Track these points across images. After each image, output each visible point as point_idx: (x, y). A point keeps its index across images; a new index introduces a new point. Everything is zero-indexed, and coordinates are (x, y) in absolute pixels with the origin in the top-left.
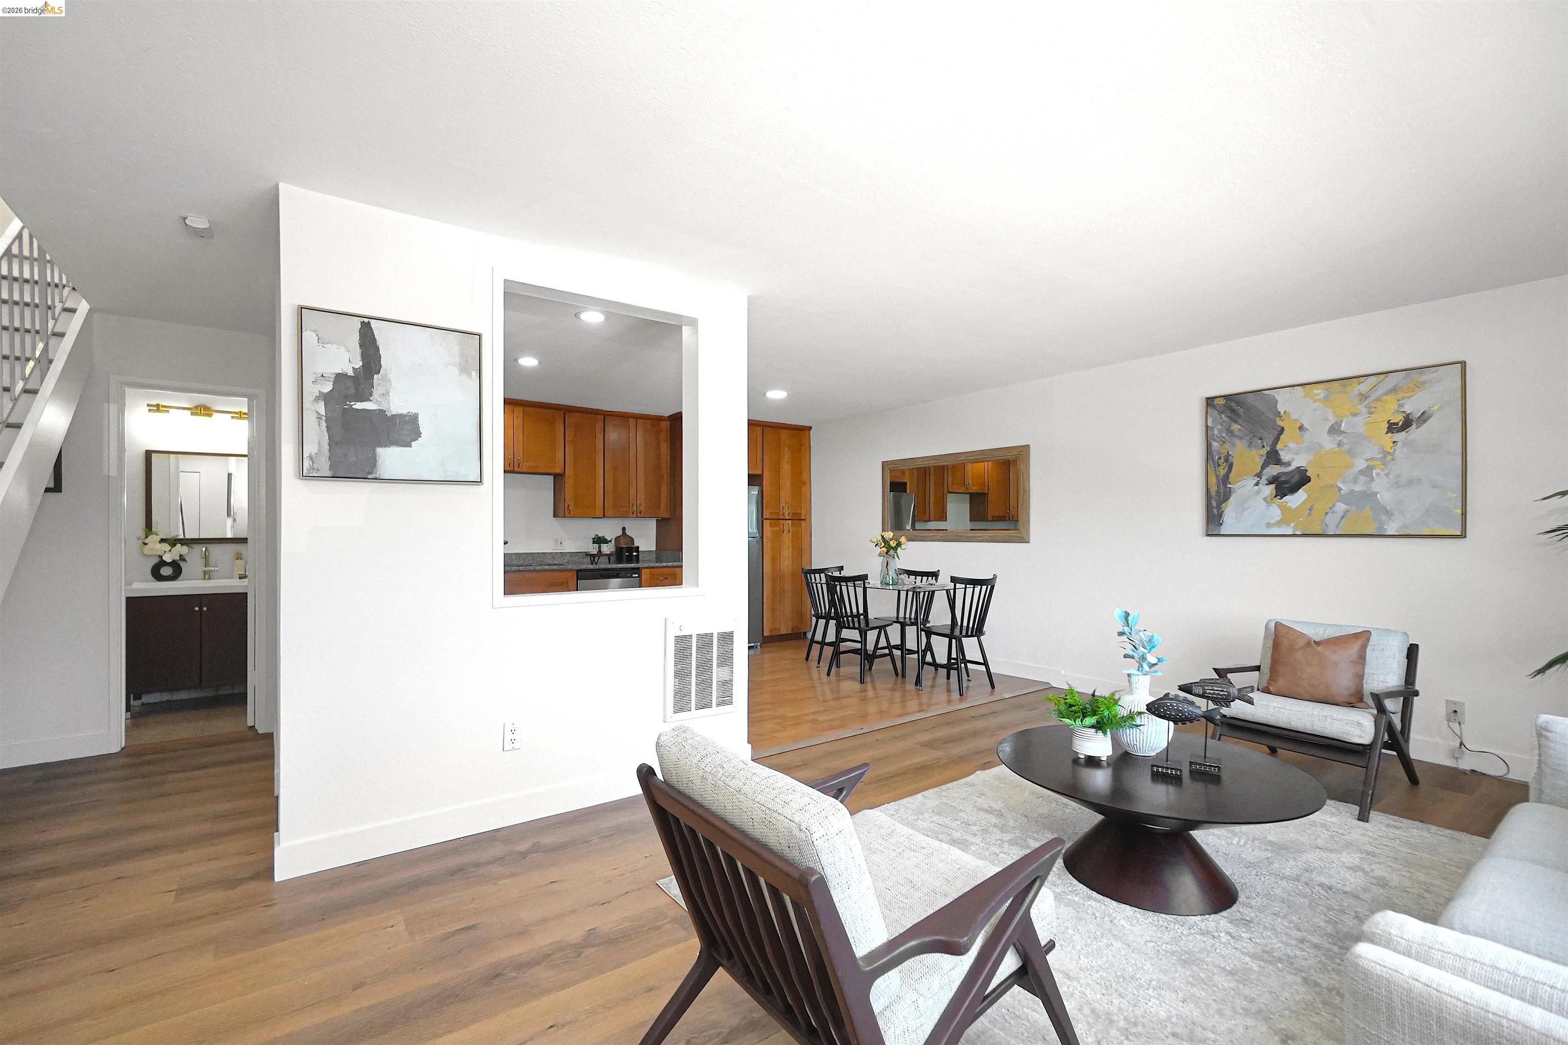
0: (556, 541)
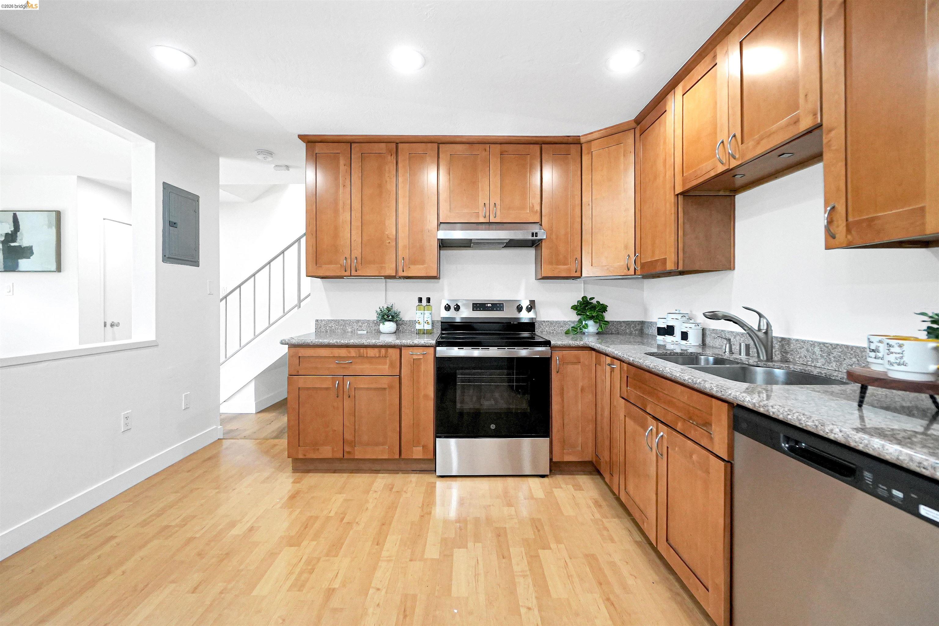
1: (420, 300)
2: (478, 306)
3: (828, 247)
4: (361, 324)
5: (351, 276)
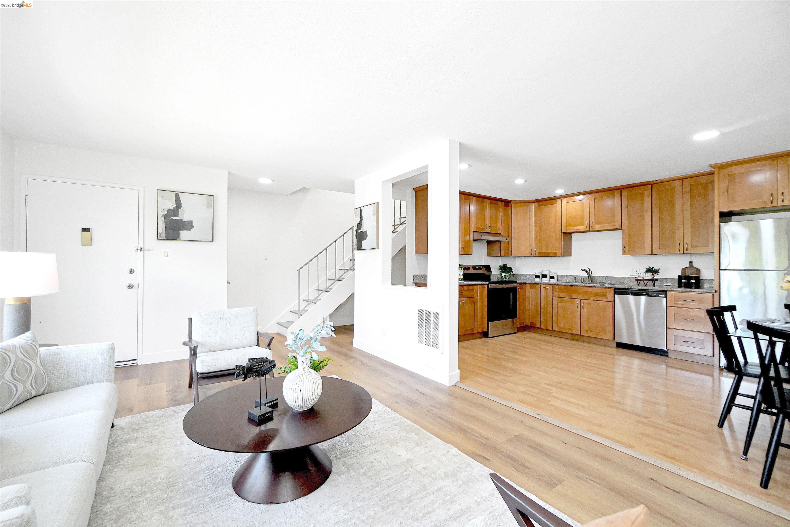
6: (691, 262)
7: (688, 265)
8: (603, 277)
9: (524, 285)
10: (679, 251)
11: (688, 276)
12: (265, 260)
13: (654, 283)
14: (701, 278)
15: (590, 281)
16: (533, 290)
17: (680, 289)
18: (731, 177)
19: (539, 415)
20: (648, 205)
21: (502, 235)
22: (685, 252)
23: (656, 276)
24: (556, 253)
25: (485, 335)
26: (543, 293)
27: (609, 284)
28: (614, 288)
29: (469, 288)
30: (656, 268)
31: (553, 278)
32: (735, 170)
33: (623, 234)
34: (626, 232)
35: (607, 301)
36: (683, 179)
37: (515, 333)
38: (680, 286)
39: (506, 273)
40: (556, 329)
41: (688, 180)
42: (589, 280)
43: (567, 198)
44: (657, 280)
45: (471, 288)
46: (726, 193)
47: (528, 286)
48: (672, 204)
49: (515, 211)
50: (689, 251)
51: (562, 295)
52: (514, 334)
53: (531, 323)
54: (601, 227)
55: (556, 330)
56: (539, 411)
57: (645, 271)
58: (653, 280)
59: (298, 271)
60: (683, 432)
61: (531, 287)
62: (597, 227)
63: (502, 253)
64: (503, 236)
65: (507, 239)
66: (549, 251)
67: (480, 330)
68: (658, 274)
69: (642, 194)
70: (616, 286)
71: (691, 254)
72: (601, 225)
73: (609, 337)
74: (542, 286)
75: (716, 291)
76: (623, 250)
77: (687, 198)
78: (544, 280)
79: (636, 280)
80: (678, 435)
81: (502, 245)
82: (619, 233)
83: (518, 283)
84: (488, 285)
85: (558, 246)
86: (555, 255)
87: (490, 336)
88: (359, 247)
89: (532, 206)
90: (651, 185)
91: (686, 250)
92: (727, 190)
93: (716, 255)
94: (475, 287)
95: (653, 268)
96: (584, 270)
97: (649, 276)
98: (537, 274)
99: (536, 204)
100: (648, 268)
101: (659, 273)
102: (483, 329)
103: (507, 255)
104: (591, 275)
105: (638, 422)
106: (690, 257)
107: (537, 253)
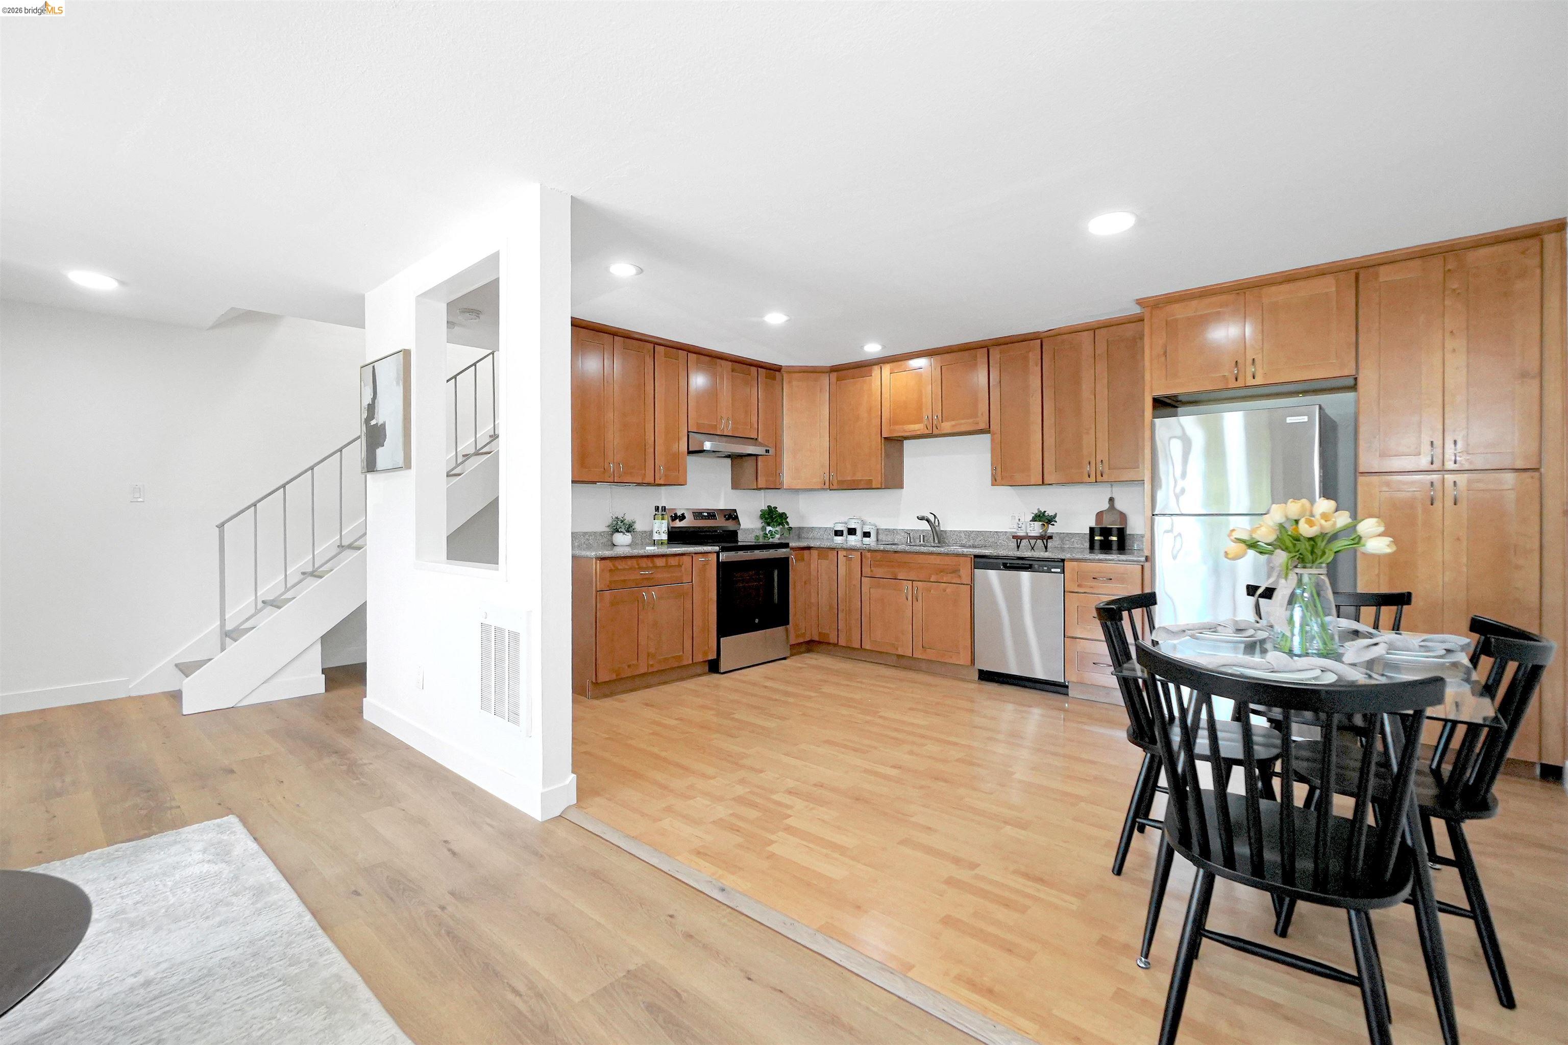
0: (1014, 517)
1: (657, 509)
2: (698, 515)
3: (993, 485)
4: (588, 538)
5: (614, 482)
6: (1111, 500)
7: (1106, 506)
8: (960, 532)
9: (806, 552)
10: (1089, 476)
11: (1106, 528)
12: (135, 500)
13: (1047, 541)
14: (1128, 532)
15: (936, 542)
16: (824, 563)
17: (1093, 556)
18: (1171, 326)
19: (723, 890)
20: (1035, 383)
21: (760, 442)
22: (1099, 478)
23: (1051, 530)
24: (870, 481)
25: (714, 667)
26: (842, 571)
27: (970, 547)
28: (973, 557)
29: (669, 563)
30: (1050, 512)
31: (867, 535)
32: (1180, 312)
33: (993, 440)
34: (998, 436)
35: (962, 584)
36: (1094, 329)
37: (785, 659)
38: (1092, 547)
39: (773, 526)
40: (867, 646)
41: (1104, 331)
42: (934, 538)
43: (891, 364)
44: (1051, 537)
45: (673, 561)
46: (1163, 359)
47: (815, 553)
48: (1076, 379)
49: (791, 392)
50: (1105, 478)
51: (879, 572)
52: (784, 661)
53: (820, 633)
54: (953, 426)
55: (868, 648)
56: (730, 880)
57: (1031, 518)
58: (1046, 538)
59: (221, 526)
60: (1037, 899)
61: (820, 557)
62: (947, 427)
63: (762, 482)
64: (761, 445)
65: (767, 451)
66: (859, 477)
67: (699, 658)
68: (1053, 525)
69: (1025, 359)
70: (977, 551)
71: (1112, 483)
72: (953, 423)
73: (964, 659)
74: (841, 554)
75: (1147, 559)
76: (992, 474)
77: (1102, 366)
78: (853, 541)
79: (1014, 537)
80: (1023, 910)
81: (759, 463)
82: (986, 438)
83: (793, 549)
84: (718, 554)
85: (876, 467)
86: (868, 486)
87: (723, 667)
88: (371, 466)
89: (825, 380)
90: (1039, 340)
91: (1100, 475)
92: (1165, 353)
93: (1147, 486)
94: (686, 559)
95: (1045, 512)
96: (922, 519)
97: (1036, 529)
98: (839, 528)
99: (834, 376)
100: (1037, 512)
101: (1056, 522)
102: (705, 653)
103: (775, 486)
104: (937, 528)
105: (950, 882)
106: (1109, 489)
107: (835, 483)
